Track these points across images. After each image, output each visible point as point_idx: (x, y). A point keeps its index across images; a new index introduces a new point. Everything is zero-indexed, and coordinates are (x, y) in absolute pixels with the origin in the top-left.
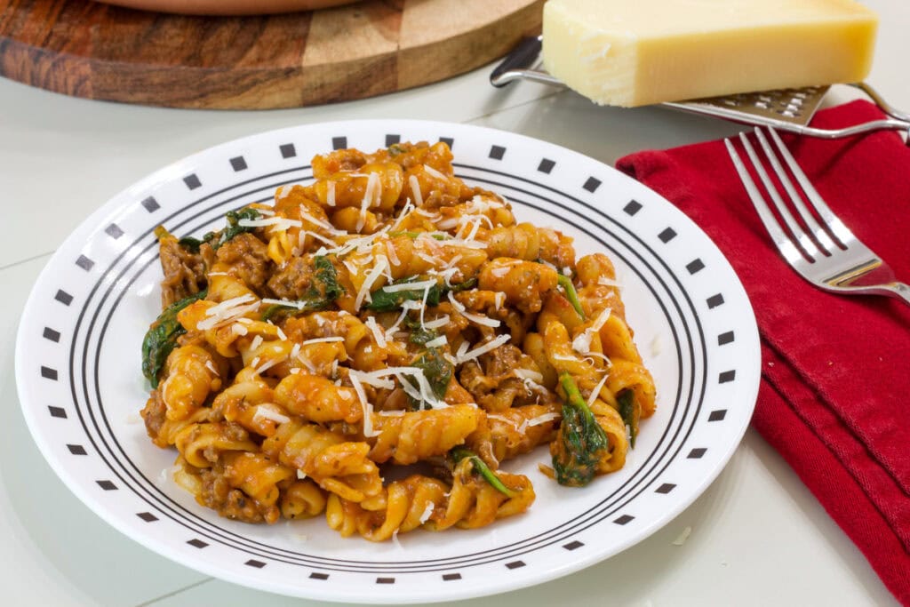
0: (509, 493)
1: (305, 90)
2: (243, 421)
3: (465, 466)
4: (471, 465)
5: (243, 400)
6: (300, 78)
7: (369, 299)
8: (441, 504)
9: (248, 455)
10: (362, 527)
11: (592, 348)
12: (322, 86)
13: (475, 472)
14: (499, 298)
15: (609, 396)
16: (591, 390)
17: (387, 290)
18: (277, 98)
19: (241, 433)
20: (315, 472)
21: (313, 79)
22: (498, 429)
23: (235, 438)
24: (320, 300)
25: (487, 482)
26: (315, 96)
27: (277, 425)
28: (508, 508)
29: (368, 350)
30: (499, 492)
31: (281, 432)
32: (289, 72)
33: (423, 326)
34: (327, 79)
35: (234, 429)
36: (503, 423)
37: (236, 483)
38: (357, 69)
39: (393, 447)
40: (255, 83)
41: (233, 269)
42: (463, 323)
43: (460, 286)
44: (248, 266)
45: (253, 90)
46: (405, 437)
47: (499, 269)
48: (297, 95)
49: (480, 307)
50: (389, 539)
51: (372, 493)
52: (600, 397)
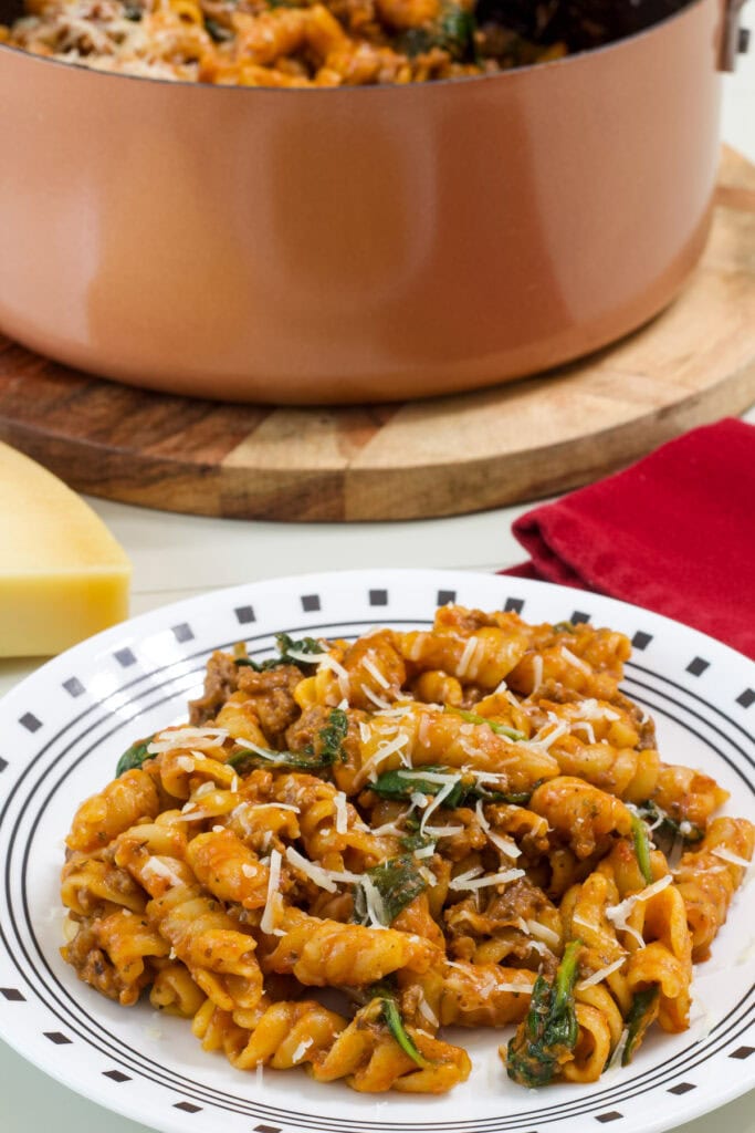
0: (421, 1062)
1: (223, 497)
2: (132, 867)
3: (373, 1008)
4: (379, 1009)
5: (143, 845)
6: (218, 480)
7: (373, 778)
8: (325, 1045)
9: (126, 913)
10: (228, 1044)
11: (628, 921)
12: (245, 495)
13: (382, 1019)
14: (540, 825)
15: (619, 986)
16: (595, 970)
17: (401, 774)
18: (190, 500)
19: (125, 883)
20: (188, 956)
21: (233, 484)
22: (454, 982)
23: (116, 887)
24: (311, 760)
25: (393, 1036)
26: (236, 506)
27: (168, 887)
28: (414, 1081)
29: (325, 832)
30: (407, 1055)
31: (170, 897)
32: (206, 470)
33: (423, 828)
34: (252, 487)
35: (119, 876)
36: (466, 977)
37: (102, 942)
38: (290, 482)
39: (295, 956)
40: (164, 475)
41: (253, 703)
42: (477, 840)
43: (499, 797)
44: (274, 705)
45: (162, 484)
46: (311, 949)
47: (559, 790)
48: (213, 501)
49: (512, 828)
50: (252, 1069)
51: (245, 1004)
52: (604, 983)
